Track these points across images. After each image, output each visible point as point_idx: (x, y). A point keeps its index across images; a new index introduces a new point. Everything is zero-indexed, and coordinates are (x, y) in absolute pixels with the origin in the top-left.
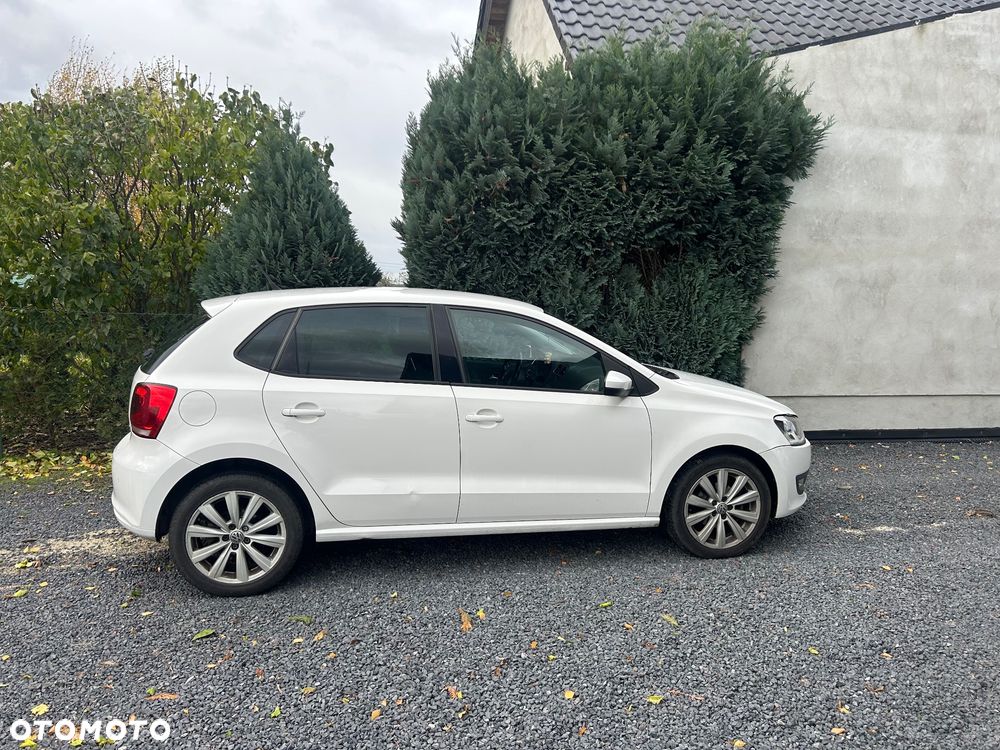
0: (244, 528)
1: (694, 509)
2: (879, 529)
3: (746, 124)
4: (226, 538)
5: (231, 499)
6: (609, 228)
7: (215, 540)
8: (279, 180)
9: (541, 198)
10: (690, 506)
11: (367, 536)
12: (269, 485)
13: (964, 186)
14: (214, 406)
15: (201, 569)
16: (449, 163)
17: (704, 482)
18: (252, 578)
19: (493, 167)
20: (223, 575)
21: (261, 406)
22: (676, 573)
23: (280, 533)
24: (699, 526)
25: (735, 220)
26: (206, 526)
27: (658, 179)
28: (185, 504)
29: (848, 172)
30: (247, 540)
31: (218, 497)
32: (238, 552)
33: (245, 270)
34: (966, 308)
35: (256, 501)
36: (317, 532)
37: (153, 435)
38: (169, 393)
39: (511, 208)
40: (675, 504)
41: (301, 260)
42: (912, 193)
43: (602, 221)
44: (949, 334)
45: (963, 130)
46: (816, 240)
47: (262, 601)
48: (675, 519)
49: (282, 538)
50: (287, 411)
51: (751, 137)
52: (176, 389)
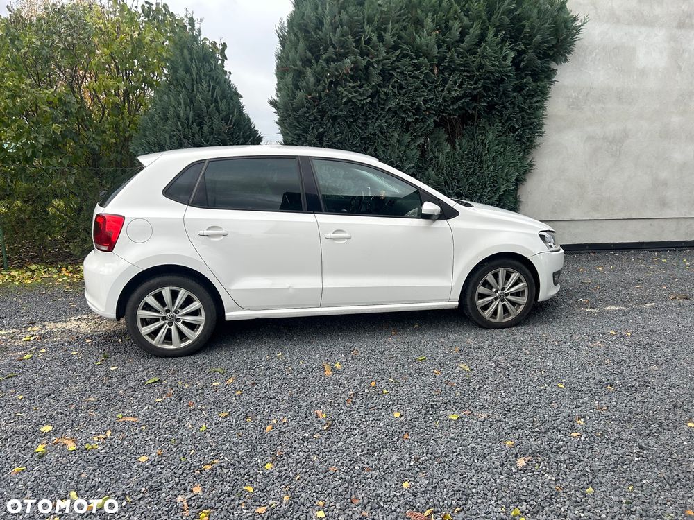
0: (176, 312)
1: (482, 296)
2: (609, 308)
3: (524, 22)
4: (164, 318)
5: (166, 292)
6: (425, 101)
7: (157, 320)
8: (187, 70)
9: (376, 79)
10: (480, 294)
11: (260, 316)
12: (192, 283)
13: (680, 67)
14: (151, 229)
15: (148, 339)
16: (309, 54)
17: (490, 277)
18: (183, 345)
19: (341, 57)
20: (163, 343)
21: (183, 228)
22: (470, 338)
23: (201, 315)
24: (485, 308)
25: (515, 94)
26: (150, 311)
27: (460, 65)
28: (135, 296)
29: (598, 57)
30: (178, 320)
31: (157, 291)
32: (173, 328)
33: (167, 136)
34: (677, 156)
35: (183, 294)
36: (226, 314)
37: (110, 250)
38: (119, 221)
39: (354, 87)
40: (469, 293)
41: (206, 128)
42: (643, 73)
43: (420, 97)
44: (664, 175)
45: (681, 25)
46: (573, 109)
47: (190, 360)
48: (468, 302)
49: (202, 318)
50: (201, 232)
51: (528, 32)
52: (124, 217)
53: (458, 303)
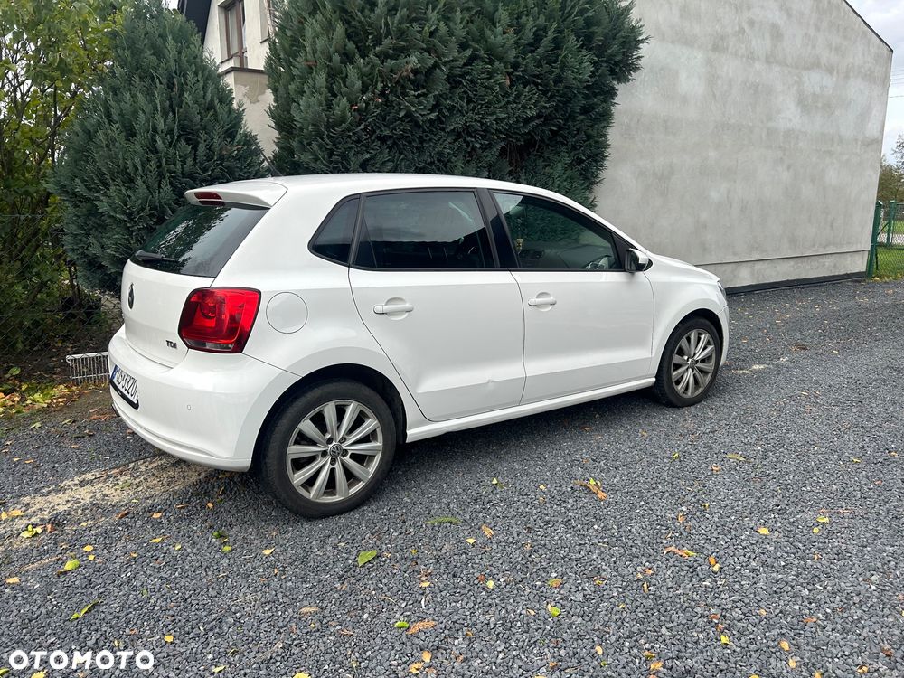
0: (344, 439)
3: (594, 29)
4: (324, 454)
5: (329, 410)
6: (498, 120)
7: (312, 459)
9: (441, 87)
10: (675, 365)
11: (450, 430)
12: (366, 391)
13: (714, 95)
14: (304, 308)
15: (303, 492)
16: (351, 46)
17: (683, 342)
18: (353, 491)
19: (400, 52)
21: (350, 306)
25: (582, 117)
26: (309, 445)
27: (535, 76)
28: (284, 422)
29: (647, 79)
30: (345, 453)
31: (317, 410)
32: (338, 466)
35: (352, 409)
36: (408, 432)
37: (239, 347)
38: (249, 300)
39: (419, 96)
40: (665, 365)
41: (202, 149)
42: (685, 100)
43: (492, 114)
45: (715, 48)
46: (626, 138)
47: (368, 512)
48: (665, 377)
49: (379, 444)
50: (379, 308)
51: (600, 41)
52: (260, 292)
53: (654, 379)
